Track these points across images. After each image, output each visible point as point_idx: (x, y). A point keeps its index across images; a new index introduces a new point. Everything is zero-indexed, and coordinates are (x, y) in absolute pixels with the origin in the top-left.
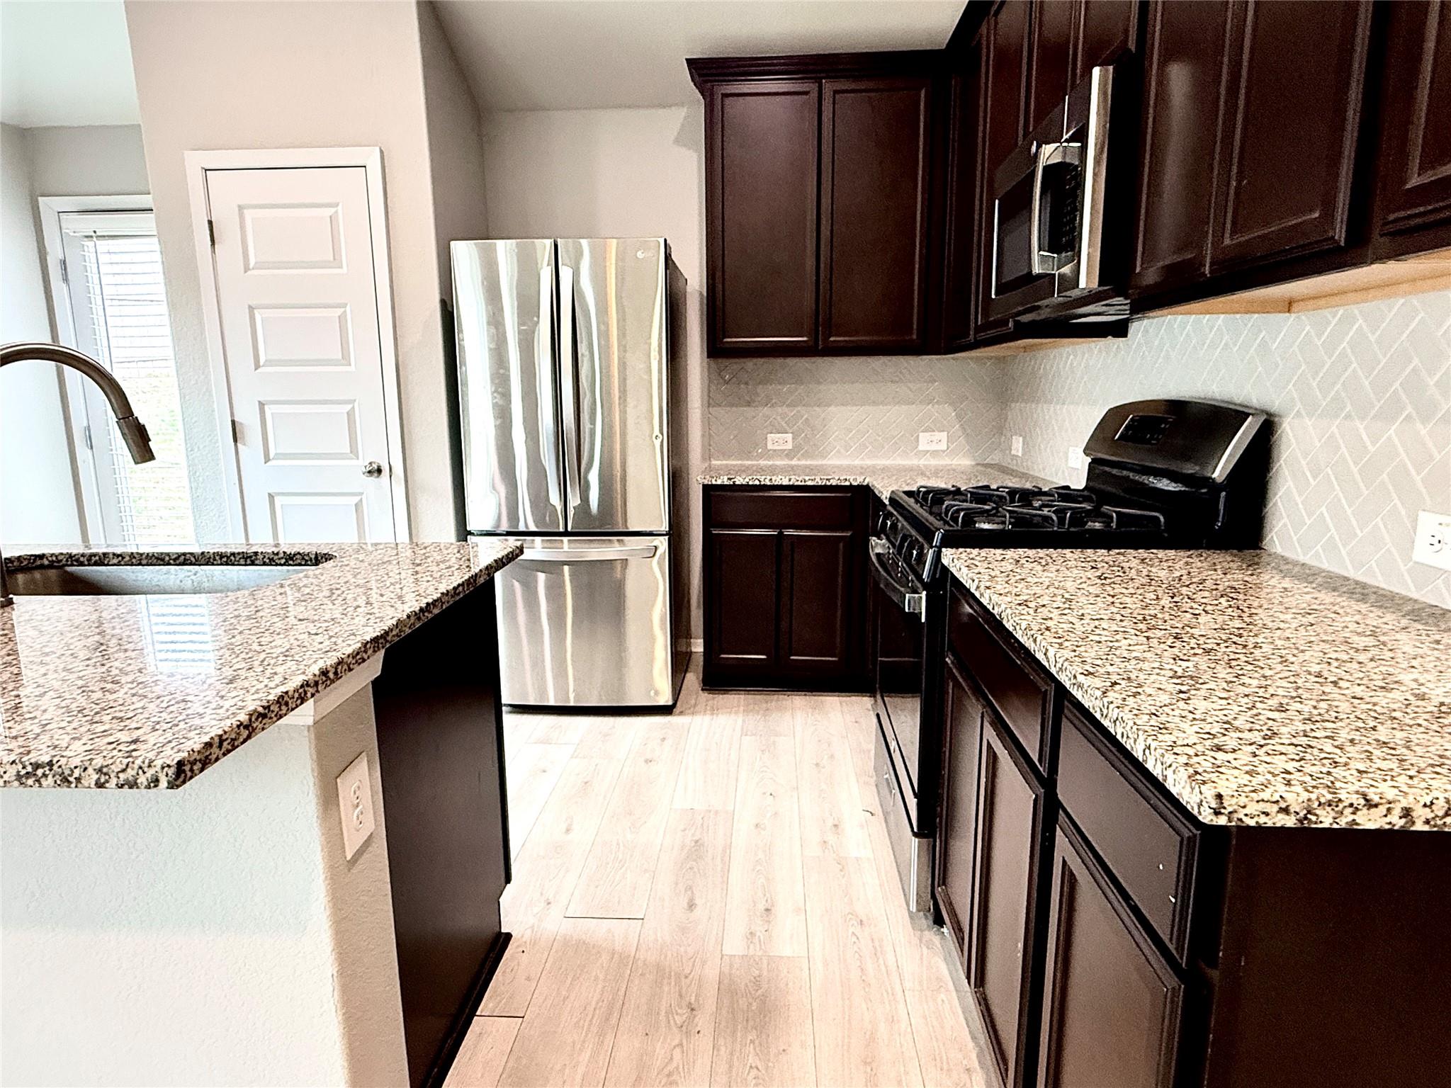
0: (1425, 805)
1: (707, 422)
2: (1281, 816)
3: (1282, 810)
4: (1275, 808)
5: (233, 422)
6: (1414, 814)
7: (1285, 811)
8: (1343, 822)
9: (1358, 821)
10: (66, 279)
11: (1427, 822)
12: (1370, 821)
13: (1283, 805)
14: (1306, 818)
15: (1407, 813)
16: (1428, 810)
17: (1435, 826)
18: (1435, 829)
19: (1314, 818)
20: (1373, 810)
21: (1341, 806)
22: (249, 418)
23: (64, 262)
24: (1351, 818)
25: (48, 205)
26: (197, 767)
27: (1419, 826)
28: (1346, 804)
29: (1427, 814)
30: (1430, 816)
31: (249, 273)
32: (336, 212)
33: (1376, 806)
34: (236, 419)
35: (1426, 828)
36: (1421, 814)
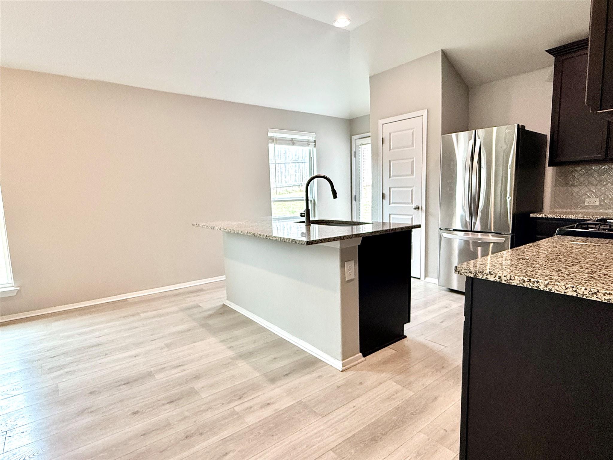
0: (504, 276)
1: (554, 193)
2: (470, 274)
3: (470, 272)
4: (468, 272)
5: (383, 194)
6: (502, 278)
7: (471, 272)
8: (484, 277)
9: (488, 278)
10: (355, 157)
11: (505, 281)
12: (491, 278)
13: (470, 271)
14: (475, 275)
15: (500, 277)
16: (505, 277)
17: (508, 282)
18: (508, 283)
19: (477, 275)
20: (491, 275)
21: (483, 273)
22: (386, 192)
23: (355, 152)
24: (486, 277)
25: (354, 137)
26: (311, 243)
27: (503, 282)
28: (485, 273)
29: (505, 278)
30: (506, 279)
31: (391, 151)
32: (414, 131)
33: (492, 274)
34: (384, 192)
35: (505, 282)
36: (504, 278)
